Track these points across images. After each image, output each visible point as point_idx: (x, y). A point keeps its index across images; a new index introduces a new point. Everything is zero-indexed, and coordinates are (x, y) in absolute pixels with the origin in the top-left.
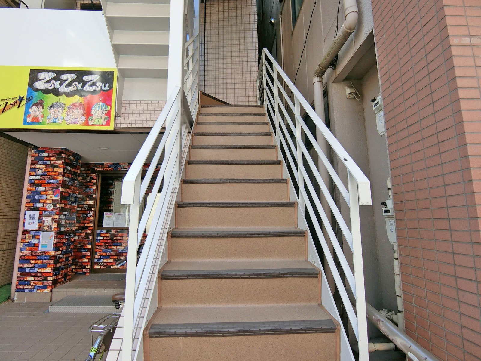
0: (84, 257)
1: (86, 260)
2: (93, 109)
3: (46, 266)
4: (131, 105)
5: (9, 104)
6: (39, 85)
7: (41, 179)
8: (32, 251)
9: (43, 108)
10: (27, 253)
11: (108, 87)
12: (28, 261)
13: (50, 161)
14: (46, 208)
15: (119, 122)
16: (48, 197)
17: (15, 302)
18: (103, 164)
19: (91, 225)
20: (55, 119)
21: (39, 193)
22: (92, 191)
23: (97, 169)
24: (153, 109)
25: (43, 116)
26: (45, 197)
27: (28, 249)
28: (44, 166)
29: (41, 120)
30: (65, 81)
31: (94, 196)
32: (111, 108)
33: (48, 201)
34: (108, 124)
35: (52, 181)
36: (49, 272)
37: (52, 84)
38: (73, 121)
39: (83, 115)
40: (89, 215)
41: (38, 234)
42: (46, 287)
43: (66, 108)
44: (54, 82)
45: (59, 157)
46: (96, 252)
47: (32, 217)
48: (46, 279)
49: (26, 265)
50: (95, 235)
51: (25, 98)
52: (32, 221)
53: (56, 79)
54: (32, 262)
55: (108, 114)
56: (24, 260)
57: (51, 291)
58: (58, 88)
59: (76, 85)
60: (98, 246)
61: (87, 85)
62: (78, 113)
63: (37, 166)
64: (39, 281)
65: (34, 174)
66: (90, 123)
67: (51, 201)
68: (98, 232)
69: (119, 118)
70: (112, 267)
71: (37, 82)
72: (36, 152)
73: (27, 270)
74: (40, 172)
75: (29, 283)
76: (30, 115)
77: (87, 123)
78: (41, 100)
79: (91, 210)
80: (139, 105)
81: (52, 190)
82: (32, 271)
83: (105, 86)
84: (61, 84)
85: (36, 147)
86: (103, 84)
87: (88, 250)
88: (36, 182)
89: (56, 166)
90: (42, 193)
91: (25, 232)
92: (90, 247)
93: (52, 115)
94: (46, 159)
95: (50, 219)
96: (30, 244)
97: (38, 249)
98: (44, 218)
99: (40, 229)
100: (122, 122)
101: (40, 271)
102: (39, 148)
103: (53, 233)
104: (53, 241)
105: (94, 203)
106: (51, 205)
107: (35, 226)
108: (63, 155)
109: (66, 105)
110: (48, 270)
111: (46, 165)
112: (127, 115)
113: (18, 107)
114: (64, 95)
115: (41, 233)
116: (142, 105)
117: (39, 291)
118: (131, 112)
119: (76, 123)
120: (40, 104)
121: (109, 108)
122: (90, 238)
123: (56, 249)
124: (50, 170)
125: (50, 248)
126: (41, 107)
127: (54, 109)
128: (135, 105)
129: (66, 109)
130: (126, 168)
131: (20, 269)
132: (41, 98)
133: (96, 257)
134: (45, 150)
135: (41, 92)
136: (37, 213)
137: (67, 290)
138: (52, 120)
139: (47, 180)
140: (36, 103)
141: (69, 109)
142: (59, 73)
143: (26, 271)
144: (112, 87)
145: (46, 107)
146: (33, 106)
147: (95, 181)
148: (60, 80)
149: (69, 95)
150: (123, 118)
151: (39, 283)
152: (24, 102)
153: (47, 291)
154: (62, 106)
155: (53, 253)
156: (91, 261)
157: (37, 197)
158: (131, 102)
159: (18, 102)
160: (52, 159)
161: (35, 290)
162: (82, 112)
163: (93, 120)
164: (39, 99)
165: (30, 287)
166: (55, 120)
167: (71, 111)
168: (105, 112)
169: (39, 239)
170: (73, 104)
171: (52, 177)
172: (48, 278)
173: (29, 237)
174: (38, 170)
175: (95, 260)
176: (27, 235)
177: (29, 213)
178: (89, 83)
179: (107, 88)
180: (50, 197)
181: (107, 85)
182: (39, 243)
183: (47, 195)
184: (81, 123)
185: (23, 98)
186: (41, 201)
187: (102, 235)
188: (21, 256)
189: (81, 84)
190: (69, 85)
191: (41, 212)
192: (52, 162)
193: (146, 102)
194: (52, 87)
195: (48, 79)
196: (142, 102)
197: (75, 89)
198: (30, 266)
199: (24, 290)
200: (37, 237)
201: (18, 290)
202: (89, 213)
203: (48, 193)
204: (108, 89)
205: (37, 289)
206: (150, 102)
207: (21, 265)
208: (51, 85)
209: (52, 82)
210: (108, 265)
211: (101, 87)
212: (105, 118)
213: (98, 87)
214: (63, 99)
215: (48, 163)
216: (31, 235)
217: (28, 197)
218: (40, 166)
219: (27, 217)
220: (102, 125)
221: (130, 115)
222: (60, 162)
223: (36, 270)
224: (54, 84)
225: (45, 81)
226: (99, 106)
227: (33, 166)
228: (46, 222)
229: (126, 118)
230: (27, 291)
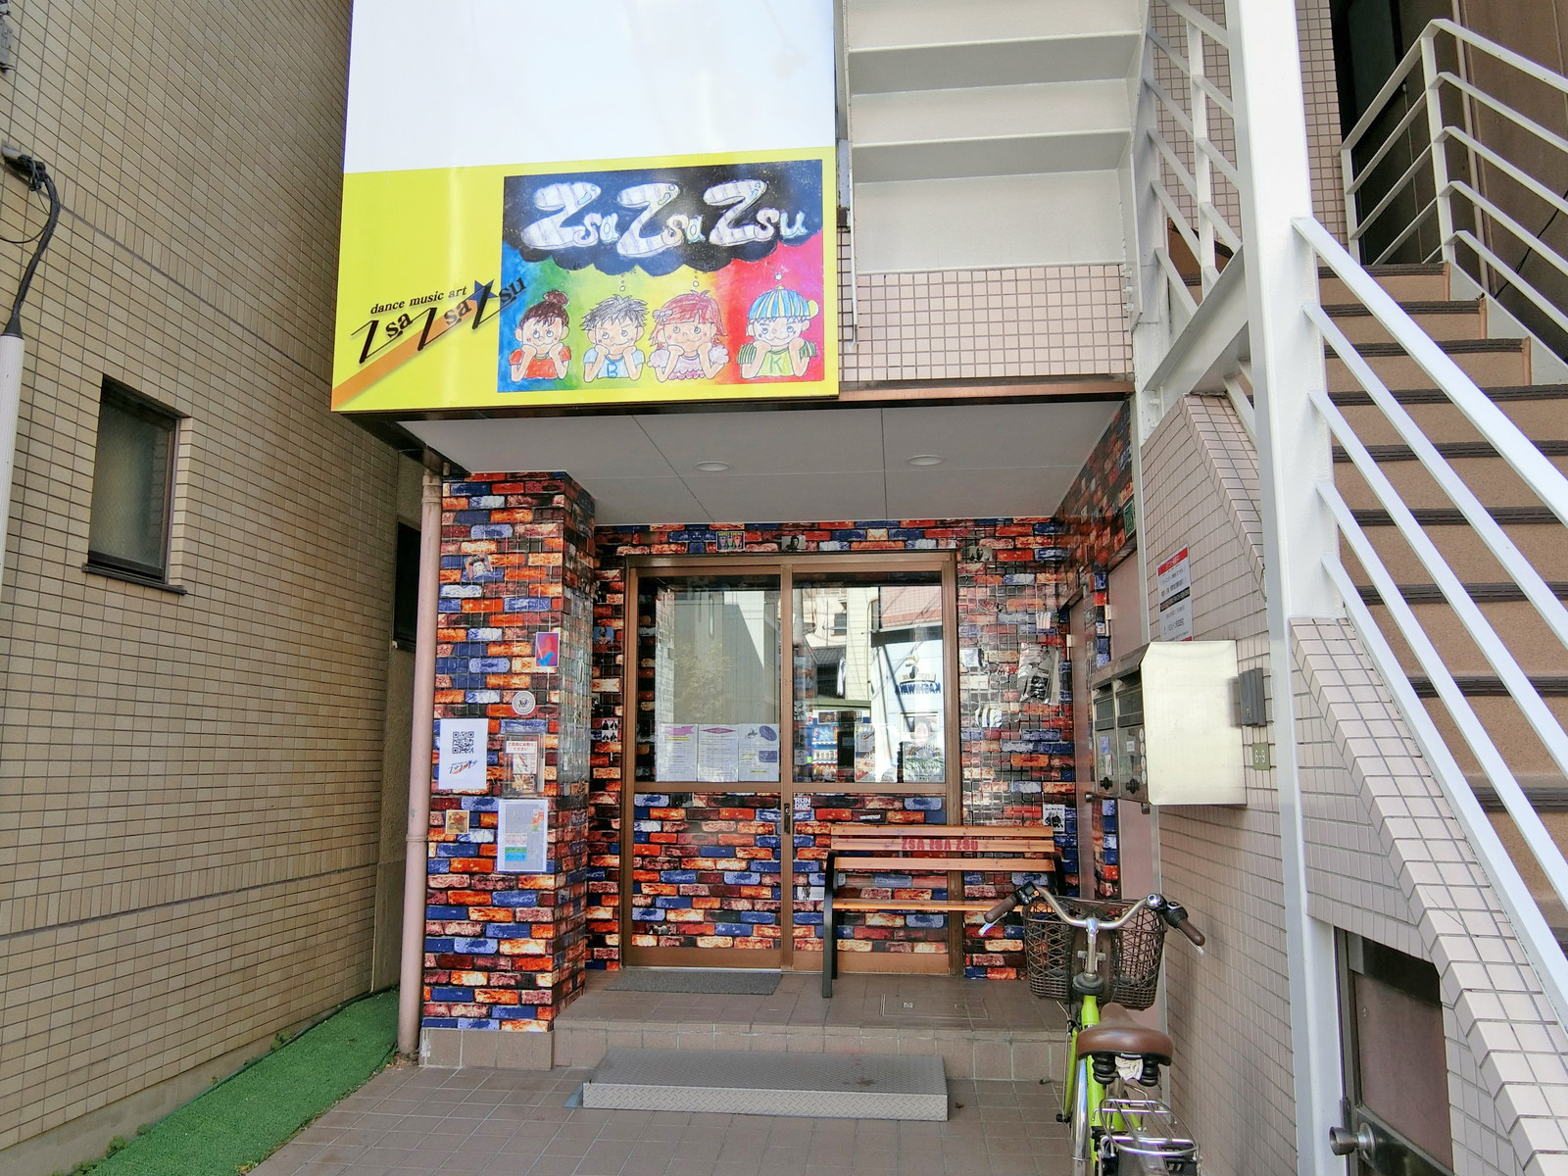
0: (595, 900)
1: (603, 913)
2: (752, 315)
3: (525, 929)
4: (893, 292)
5: (439, 315)
6: (543, 234)
7: (484, 598)
8: (472, 874)
9: (565, 323)
10: (454, 880)
11: (804, 224)
12: (460, 911)
13: (513, 525)
14: (510, 709)
15: (851, 361)
16: (517, 665)
17: (426, 1066)
18: (644, 530)
19: (616, 773)
20: (613, 362)
21: (481, 649)
22: (609, 637)
23: (622, 550)
24: (980, 302)
25: (567, 355)
26: (503, 665)
27: (457, 864)
28: (493, 547)
29: (561, 370)
30: (637, 212)
31: (620, 658)
32: (821, 309)
33: (516, 681)
34: (815, 371)
35: (524, 603)
36: (541, 956)
37: (590, 228)
38: (683, 366)
39: (715, 343)
40: (604, 733)
41: (488, 808)
42: (531, 1011)
43: (649, 316)
44: (596, 217)
45: (542, 507)
46: (637, 884)
47: (463, 745)
48: (531, 984)
49: (453, 928)
50: (630, 813)
51: (496, 290)
52: (464, 757)
53: (604, 205)
54: (474, 916)
55: (814, 333)
56: (443, 906)
57: (551, 1027)
58: (614, 244)
59: (679, 224)
60: (644, 857)
61: (722, 224)
62: (700, 338)
63: (467, 547)
64: (506, 987)
65: (456, 575)
66: (748, 372)
67: (528, 680)
68: (639, 800)
69: (850, 348)
70: (702, 943)
71: (533, 225)
72: (459, 490)
73: (460, 946)
74: (479, 569)
75: (467, 995)
76: (521, 354)
77: (735, 375)
78: (553, 292)
79: (611, 714)
80: (922, 291)
81: (529, 639)
82: (476, 950)
83: (791, 224)
84: (622, 227)
85: (458, 473)
86: (785, 217)
87: (610, 874)
88: (468, 608)
89: (533, 545)
90: (494, 650)
91: (441, 801)
92: (614, 861)
93: (602, 350)
94: (497, 517)
95: (531, 748)
96: (462, 847)
97: (494, 865)
98: (510, 747)
99: (497, 787)
100: (864, 361)
101: (506, 948)
102: (468, 475)
103: (545, 804)
104: (546, 837)
105: (622, 683)
106: (530, 697)
107: (476, 779)
108: (559, 500)
109: (650, 308)
110: (535, 947)
111: (498, 542)
112: (879, 333)
113: (475, 326)
114: (638, 268)
115: (501, 805)
116: (936, 291)
117: (508, 1027)
118: (893, 319)
119: (693, 374)
120: (552, 308)
121: (813, 308)
122: (616, 826)
123: (555, 870)
124: (515, 559)
125: (538, 860)
126: (558, 320)
127: (607, 324)
128: (907, 292)
129: (650, 322)
130: (737, 542)
131: (428, 943)
132: (556, 287)
133: (639, 900)
134: (491, 484)
135: (550, 261)
136: (480, 726)
137: (610, 1025)
138: (602, 367)
139: (507, 597)
140: (540, 306)
141: (662, 321)
142: (613, 182)
143: (456, 948)
144: (820, 225)
145: (575, 319)
146: (527, 318)
147: (618, 599)
148: (618, 208)
149: (656, 266)
150: (865, 347)
151: (506, 997)
152: (493, 306)
153: (536, 1027)
154: (634, 311)
155: (549, 882)
156: (622, 912)
157: (475, 666)
158: (892, 280)
159: (474, 305)
160: (519, 516)
161: (494, 1024)
162: (709, 330)
163: (757, 361)
164: (546, 289)
165: (474, 1011)
166: (612, 368)
167: (669, 329)
168: (799, 327)
169: (494, 827)
170: (675, 301)
171: (526, 589)
172: (539, 976)
173: (459, 820)
174: (470, 559)
175: (636, 914)
176: (449, 812)
177: (450, 727)
178: (730, 215)
179: (799, 229)
180: (524, 665)
181: (800, 217)
182: (495, 842)
183: (511, 657)
184: (710, 372)
185: (488, 288)
186: (492, 681)
187: (655, 813)
188: (429, 893)
189: (698, 222)
190: (652, 228)
191: (494, 723)
192: (520, 529)
193: (950, 277)
194: (592, 241)
195: (572, 210)
196: (935, 278)
197: (675, 241)
198: (468, 929)
199: (453, 1023)
200: (486, 820)
201: (422, 1020)
202: (606, 727)
203: (516, 649)
204: (803, 231)
205: (501, 1021)
206: (965, 277)
207: (435, 928)
208: (588, 234)
209: (587, 220)
210: (688, 938)
211: (777, 227)
212: (803, 351)
213: (764, 228)
214: (637, 284)
215: (507, 531)
216: (466, 813)
217: (441, 665)
218: (478, 545)
219: (445, 742)
220: (794, 379)
221: (894, 333)
222: (548, 528)
223: (491, 946)
224: (598, 228)
225: (562, 217)
226: (775, 305)
227: (452, 548)
228: (517, 761)
229: (879, 347)
230: (463, 1024)
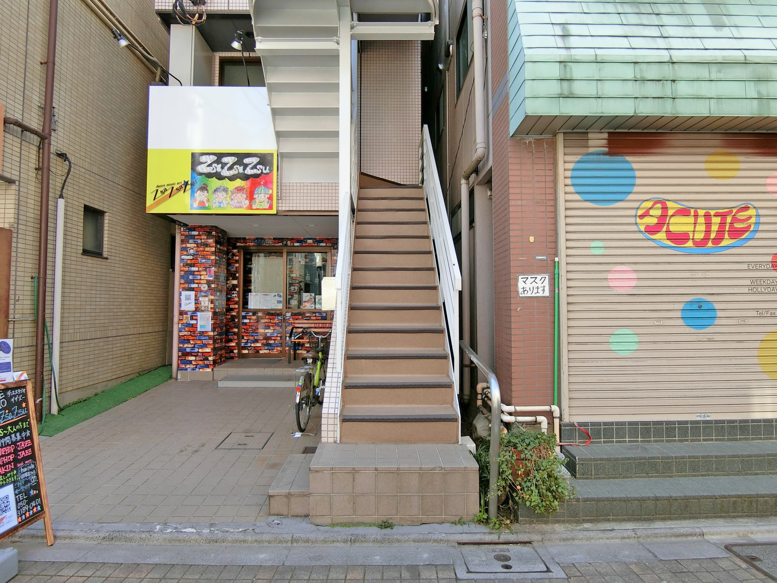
0: (231, 341)
1: (233, 344)
2: (255, 192)
3: (205, 346)
4: (291, 188)
5: (174, 189)
6: (202, 169)
7: (193, 259)
8: (191, 332)
9: (208, 192)
10: (186, 333)
11: (269, 170)
12: (188, 341)
13: (201, 240)
14: (200, 289)
15: (280, 205)
16: (202, 277)
17: (179, 380)
18: (244, 239)
19: (237, 306)
20: (220, 203)
21: (193, 273)
22: (234, 269)
23: (238, 244)
24: (312, 191)
25: (208, 201)
26: (199, 277)
27: (187, 329)
28: (196, 245)
29: (207, 205)
30: (226, 164)
31: (237, 275)
32: (272, 192)
33: (202, 281)
34: (271, 208)
35: (204, 261)
36: (210, 352)
37: (214, 168)
38: (238, 205)
39: (246, 199)
40: (233, 295)
41: (195, 315)
42: (207, 366)
43: (229, 192)
44: (216, 165)
45: (209, 234)
46: (243, 336)
47: (188, 298)
48: (207, 359)
49: (186, 346)
50: (241, 317)
51: (189, 183)
52: (188, 301)
53: (218, 161)
54: (192, 342)
55: (270, 198)
56: (183, 340)
57: (212, 370)
58: (221, 172)
59: (237, 168)
60: (245, 329)
61: (248, 168)
62: (242, 198)
63: (188, 245)
64: (201, 360)
65: (185, 253)
66: (254, 207)
67: (206, 281)
68: (243, 314)
69: (280, 201)
70: (261, 352)
71: (199, 166)
72: (186, 229)
73: (188, 350)
74: (192, 251)
75: (190, 362)
76: (196, 200)
77: (250, 207)
78: (204, 184)
79: (235, 290)
80: (298, 188)
81: (205, 270)
82: (192, 351)
83: (265, 169)
84: (222, 168)
85: (185, 225)
86: (264, 167)
87: (235, 334)
88: (189, 262)
89: (207, 245)
90: (196, 273)
91: (182, 313)
92: (236, 330)
93: (217, 200)
94: (196, 237)
95: (207, 299)
96: (188, 325)
97: (197, 329)
98: (201, 299)
99: (197, 309)
100: (284, 205)
101: (200, 350)
102: (188, 225)
103: (210, 314)
104: (211, 322)
105: (238, 282)
106: (206, 286)
107: (191, 307)
108: (214, 233)
109: (230, 189)
110: (208, 350)
111: (197, 244)
112: (288, 198)
113: (184, 192)
114: (226, 179)
115: (199, 314)
116: (302, 188)
117: (201, 370)
118: (291, 195)
119: (240, 207)
120: (204, 188)
121: (271, 192)
122: (236, 320)
123: (214, 330)
124: (201, 249)
125: (209, 328)
126: (206, 191)
127: (219, 193)
128: (295, 188)
129: (230, 193)
130: (271, 243)
131: (180, 350)
132: (205, 183)
133: (243, 341)
134: (194, 228)
135: (204, 176)
136: (193, 293)
137: (228, 369)
138: (217, 205)
139: (200, 259)
140: (201, 187)
141: (233, 193)
142: (220, 156)
143: (187, 351)
144: (273, 170)
145: (211, 191)
146: (198, 191)
147: (237, 258)
148: (221, 163)
149: (232, 178)
150: (284, 201)
151: (201, 363)
152: (189, 187)
153: (209, 370)
154: (225, 190)
155: (212, 334)
156: (238, 344)
157: (191, 277)
158: (291, 184)
159: (184, 186)
160: (202, 237)
161: (197, 369)
162: (245, 196)
163: (256, 205)
164: (202, 183)
165: (192, 366)
166: (220, 204)
167: (234, 195)
168: (267, 196)
169: (197, 320)
170: (236, 188)
171: (204, 257)
172: (209, 357)
173: (187, 318)
174: (189, 249)
175: (243, 345)
176: (184, 316)
177: (184, 293)
178: (250, 166)
179: (267, 171)
180: (204, 277)
181: (268, 168)
182: (197, 323)
183: (201, 275)
184: (245, 207)
185: (187, 182)
186: (196, 281)
187: (248, 317)
188: (180, 337)
189: (242, 167)
190: (231, 168)
191: (197, 292)
192: (203, 241)
193: (305, 184)
194: (215, 171)
195: (209, 162)
196: (302, 185)
197: (236, 172)
198: (190, 346)
199: (186, 370)
200: (194, 318)
201: (179, 368)
202: (233, 294)
203: (202, 273)
204: (269, 171)
205: (199, 369)
206: (309, 184)
207: (181, 345)
208: (213, 169)
209: (214, 165)
210: (257, 350)
211: (262, 170)
212: (268, 202)
213: (259, 170)
214: (226, 183)
215: (199, 241)
216: (189, 316)
217: (181, 277)
218: (191, 245)
219: (183, 297)
220: (265, 209)
221: (291, 198)
222: (210, 241)
223: (196, 350)
224: (216, 168)
225: (207, 164)
226: (261, 190)
227: (184, 245)
228: (202, 303)
229: (287, 201)
230: (189, 370)
